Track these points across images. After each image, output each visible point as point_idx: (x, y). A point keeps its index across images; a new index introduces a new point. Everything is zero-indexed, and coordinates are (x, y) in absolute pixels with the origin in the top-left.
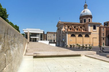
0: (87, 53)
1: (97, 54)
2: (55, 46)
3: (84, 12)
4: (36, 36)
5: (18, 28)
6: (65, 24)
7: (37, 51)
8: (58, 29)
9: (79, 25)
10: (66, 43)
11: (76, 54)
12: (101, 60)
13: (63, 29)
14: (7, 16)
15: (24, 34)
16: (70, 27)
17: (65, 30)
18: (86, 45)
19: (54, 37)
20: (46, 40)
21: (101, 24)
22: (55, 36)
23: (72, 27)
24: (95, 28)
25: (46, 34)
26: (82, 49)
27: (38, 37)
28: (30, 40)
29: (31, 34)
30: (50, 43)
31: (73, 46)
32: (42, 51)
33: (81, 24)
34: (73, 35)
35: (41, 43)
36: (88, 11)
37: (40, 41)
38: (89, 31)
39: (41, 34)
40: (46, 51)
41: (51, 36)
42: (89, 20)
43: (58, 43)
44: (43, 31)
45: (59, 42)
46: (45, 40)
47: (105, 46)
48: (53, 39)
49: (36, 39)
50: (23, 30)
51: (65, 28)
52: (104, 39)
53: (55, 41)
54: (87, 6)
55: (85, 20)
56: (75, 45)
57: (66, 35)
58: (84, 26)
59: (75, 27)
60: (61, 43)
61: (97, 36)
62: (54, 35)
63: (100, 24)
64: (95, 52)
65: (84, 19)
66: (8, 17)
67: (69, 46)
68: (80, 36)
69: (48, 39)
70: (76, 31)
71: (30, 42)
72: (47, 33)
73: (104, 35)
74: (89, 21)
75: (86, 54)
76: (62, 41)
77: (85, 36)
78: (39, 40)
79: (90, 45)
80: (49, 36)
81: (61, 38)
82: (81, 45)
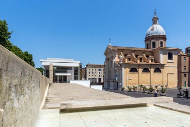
0: (158, 101)
1: (174, 101)
2: (101, 89)
3: (152, 29)
4: (66, 72)
5: (31, 56)
6: (120, 50)
7: (67, 100)
8: (108, 59)
9: (144, 52)
10: (120, 84)
11: (139, 103)
12: (180, 111)
13: (116, 60)
14: (9, 34)
15: (43, 68)
16: (129, 56)
17: (120, 61)
18: (156, 87)
19: (99, 74)
20: (85, 78)
21: (181, 50)
22: (102, 72)
23: (132, 55)
24: (170, 57)
25: (86, 69)
26: (149, 93)
27: (69, 74)
28: (55, 80)
29: (55, 68)
30: (92, 84)
31: (134, 88)
32: (77, 99)
33: (147, 50)
34: (134, 70)
35: (76, 85)
36: (159, 29)
37: (73, 82)
38: (162, 62)
39: (74, 67)
40: (84, 98)
41: (94, 71)
42: (162, 43)
43: (106, 84)
44: (79, 62)
45: (108, 82)
46: (83, 79)
47: (187, 87)
48: (97, 77)
49: (65, 77)
50: (41, 60)
51: (119, 58)
52: (185, 75)
53: (102, 81)
54: (158, 19)
55: (154, 44)
56: (136, 87)
57: (121, 70)
58: (152, 54)
59: (137, 56)
60: (111, 83)
61: (175, 71)
62: (100, 70)
63: (179, 50)
64: (172, 99)
65: (152, 41)
66: (10, 37)
67: (126, 89)
68: (146, 70)
69: (88, 77)
70: (139, 62)
71: (54, 82)
72: (87, 66)
73: (185, 69)
74: (162, 46)
75: (156, 103)
76: (114, 81)
77: (155, 71)
78: (72, 80)
79: (162, 86)
80: (91, 71)
81: (113, 75)
82: (148, 87)
